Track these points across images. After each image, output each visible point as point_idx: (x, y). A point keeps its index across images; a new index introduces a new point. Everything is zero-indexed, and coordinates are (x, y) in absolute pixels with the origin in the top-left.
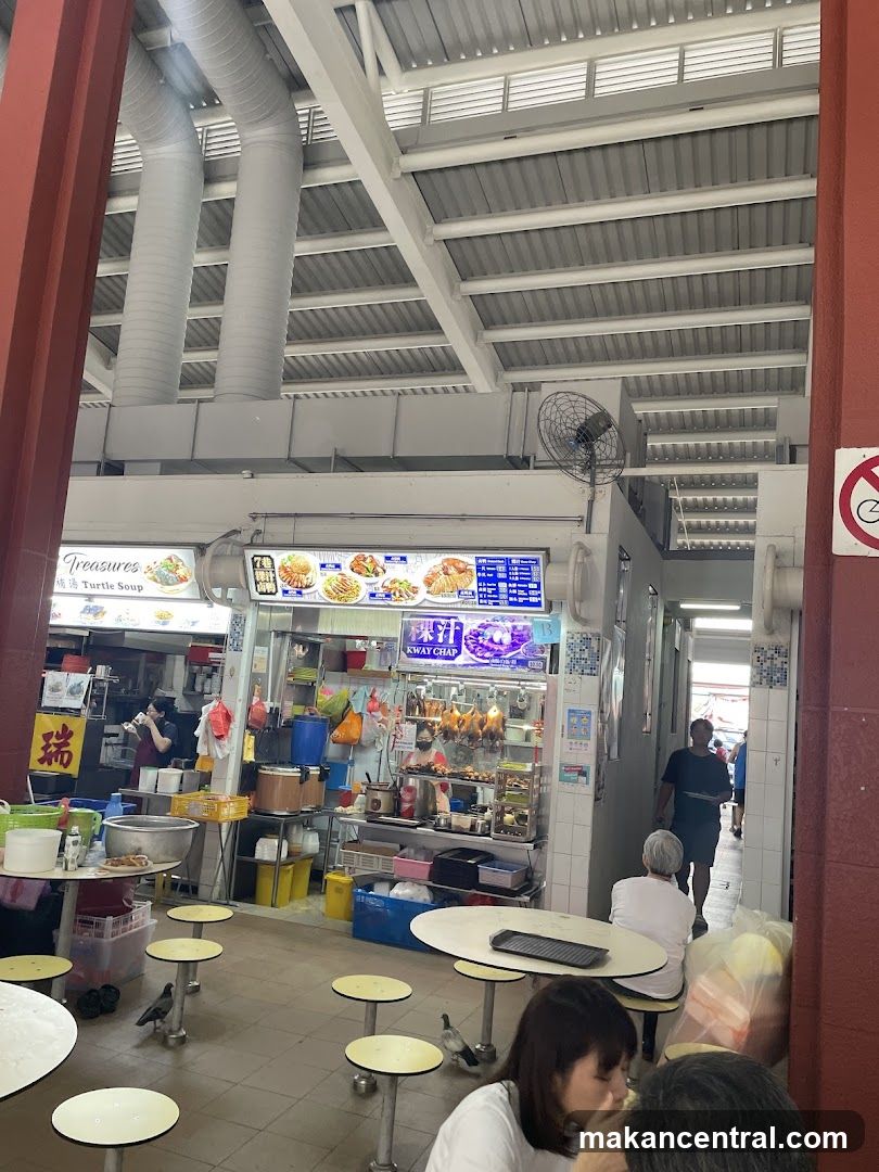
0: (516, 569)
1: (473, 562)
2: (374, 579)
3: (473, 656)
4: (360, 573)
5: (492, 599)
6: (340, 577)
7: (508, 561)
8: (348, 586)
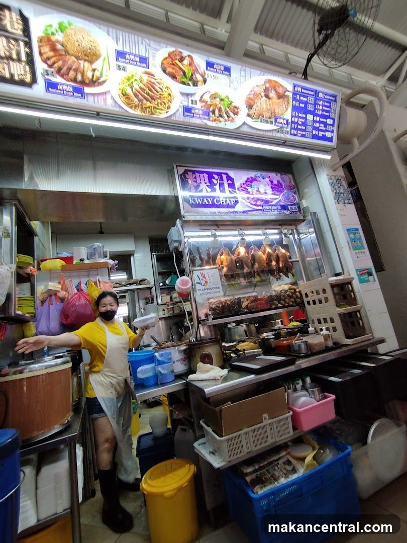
0: (321, 103)
1: (290, 88)
2: (191, 88)
3: (249, 204)
4: (174, 77)
5: (301, 130)
6: (146, 78)
7: (317, 93)
8: (158, 92)
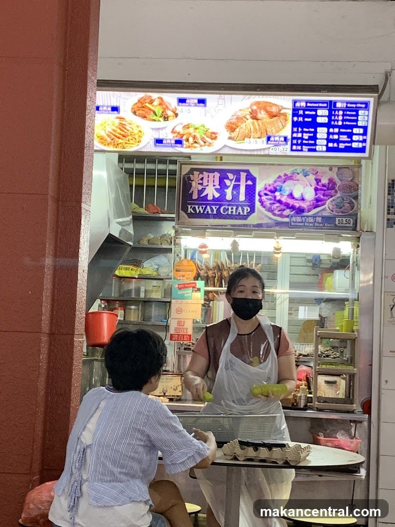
0: (340, 113)
1: (288, 105)
2: (162, 123)
3: (270, 214)
4: (144, 117)
5: (308, 145)
6: (117, 121)
7: (332, 103)
8: (128, 131)
